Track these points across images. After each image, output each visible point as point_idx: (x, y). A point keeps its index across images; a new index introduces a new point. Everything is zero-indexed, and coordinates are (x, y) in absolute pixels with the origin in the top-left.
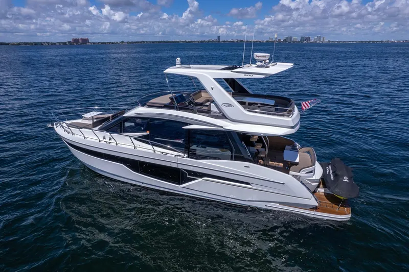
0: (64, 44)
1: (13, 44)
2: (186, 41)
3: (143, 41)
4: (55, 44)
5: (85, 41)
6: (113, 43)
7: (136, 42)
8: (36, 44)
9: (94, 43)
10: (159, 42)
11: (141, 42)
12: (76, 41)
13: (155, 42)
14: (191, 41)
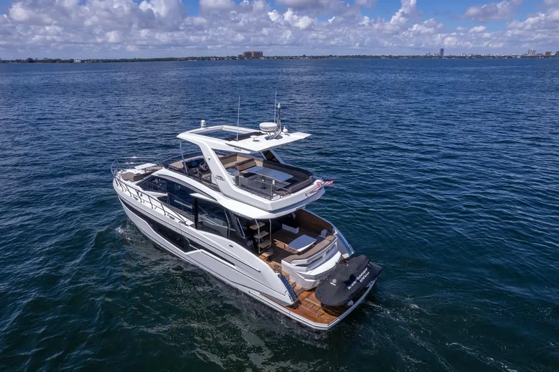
0: (234, 58)
1: (181, 60)
2: (390, 57)
3: (331, 56)
4: (223, 58)
5: (258, 55)
6: (291, 58)
7: (321, 57)
8: (203, 59)
9: (268, 58)
10: (353, 57)
11: (328, 57)
12: (248, 54)
13: (347, 56)
14: (399, 57)
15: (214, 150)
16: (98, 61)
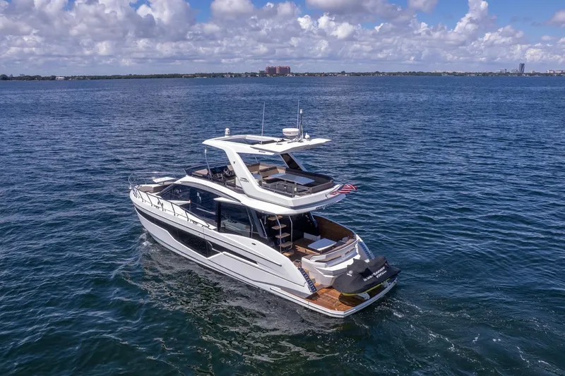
0: (254, 75)
1: (187, 77)
2: (454, 74)
3: (377, 72)
4: (240, 75)
5: (285, 71)
6: (326, 75)
7: (364, 74)
8: (215, 75)
9: (297, 74)
10: (405, 74)
11: (373, 74)
12: (272, 71)
13: (399, 73)
14: (466, 74)
15: (238, 153)
16: (84, 78)
